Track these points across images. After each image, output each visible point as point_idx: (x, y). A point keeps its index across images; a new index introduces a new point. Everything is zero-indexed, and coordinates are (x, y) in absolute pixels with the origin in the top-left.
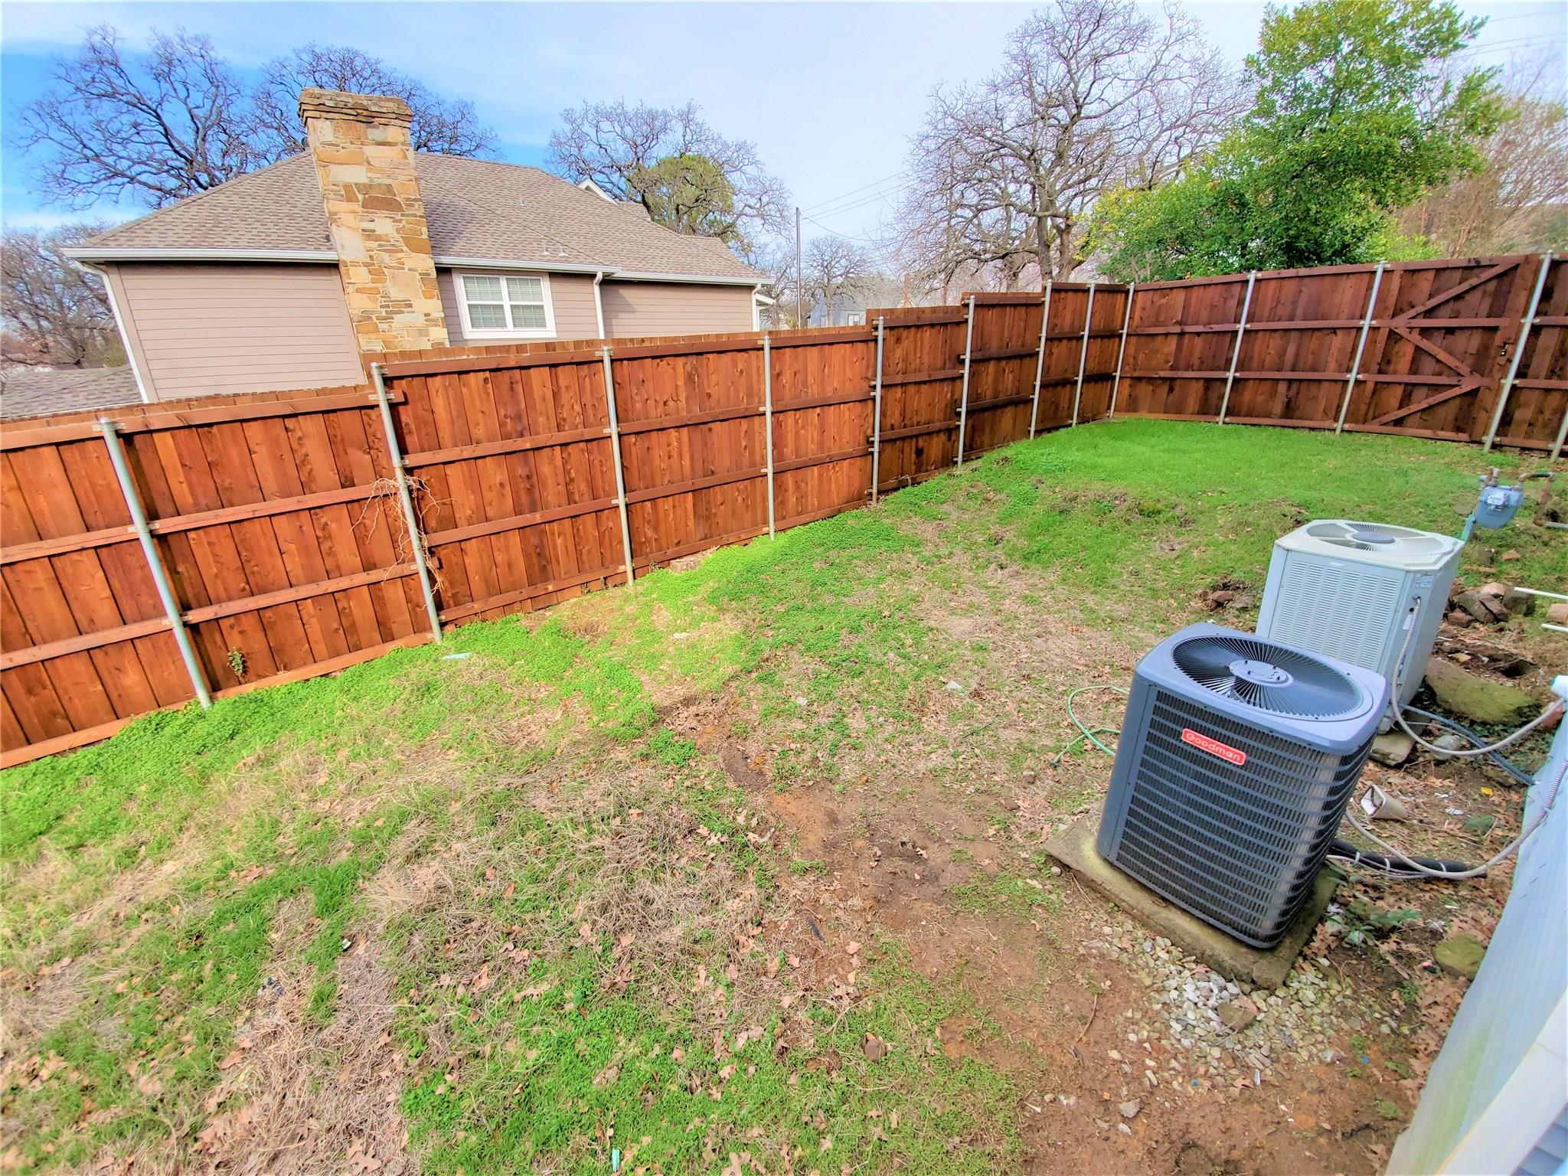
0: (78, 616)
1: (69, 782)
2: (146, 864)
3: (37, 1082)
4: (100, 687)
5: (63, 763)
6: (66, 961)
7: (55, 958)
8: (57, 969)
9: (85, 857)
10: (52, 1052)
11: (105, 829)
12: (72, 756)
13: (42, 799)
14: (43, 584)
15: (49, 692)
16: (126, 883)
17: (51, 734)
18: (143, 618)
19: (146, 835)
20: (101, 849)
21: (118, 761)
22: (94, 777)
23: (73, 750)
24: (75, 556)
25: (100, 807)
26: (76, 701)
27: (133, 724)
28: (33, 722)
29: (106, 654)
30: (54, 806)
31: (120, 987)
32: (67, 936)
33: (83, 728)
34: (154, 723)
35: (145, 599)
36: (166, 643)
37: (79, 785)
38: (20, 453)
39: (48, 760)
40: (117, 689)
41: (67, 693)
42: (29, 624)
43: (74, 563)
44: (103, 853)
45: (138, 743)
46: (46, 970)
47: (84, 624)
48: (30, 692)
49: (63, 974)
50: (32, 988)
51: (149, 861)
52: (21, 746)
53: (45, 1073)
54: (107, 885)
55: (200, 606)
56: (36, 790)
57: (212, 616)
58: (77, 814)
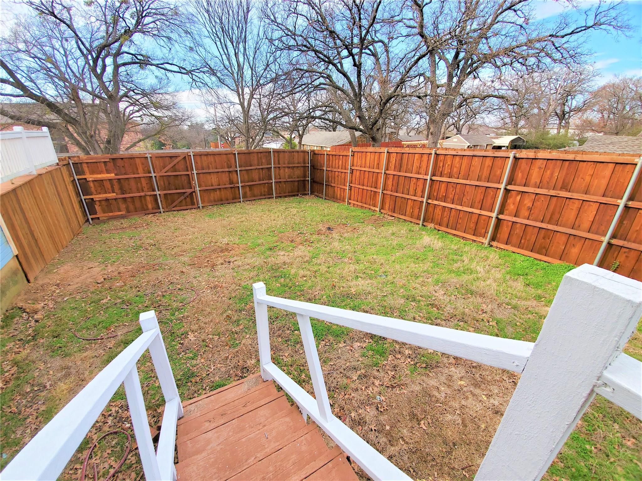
0: (577, 223)
1: (534, 268)
2: (542, 303)
3: (488, 323)
4: (563, 248)
5: (536, 262)
6: (510, 307)
7: (508, 304)
8: (507, 307)
9: (527, 289)
10: (495, 321)
11: (537, 286)
12: (539, 262)
13: (525, 267)
14: (575, 208)
15: (548, 241)
16: (534, 303)
17: (539, 252)
18: (596, 233)
19: (547, 296)
20: (533, 290)
21: (552, 271)
22: (542, 271)
23: (541, 260)
24: (592, 203)
25: (540, 279)
26: (553, 247)
27: (563, 264)
28: (537, 246)
29: (574, 239)
30: (527, 271)
31: (518, 324)
32: (514, 302)
33: (548, 256)
34: (570, 268)
35: (603, 228)
36: (596, 245)
37: (537, 270)
38: (602, 164)
39: (533, 259)
40: (568, 250)
41: (553, 244)
42: (560, 218)
43: (590, 205)
44: (532, 291)
45: (561, 271)
46: (504, 305)
47: (575, 226)
48: (544, 238)
49: (507, 309)
50: (499, 305)
51: (543, 303)
52: (529, 251)
53: (491, 323)
54: (529, 299)
55: (620, 239)
56: (525, 264)
57: (621, 245)
58: (531, 277)
